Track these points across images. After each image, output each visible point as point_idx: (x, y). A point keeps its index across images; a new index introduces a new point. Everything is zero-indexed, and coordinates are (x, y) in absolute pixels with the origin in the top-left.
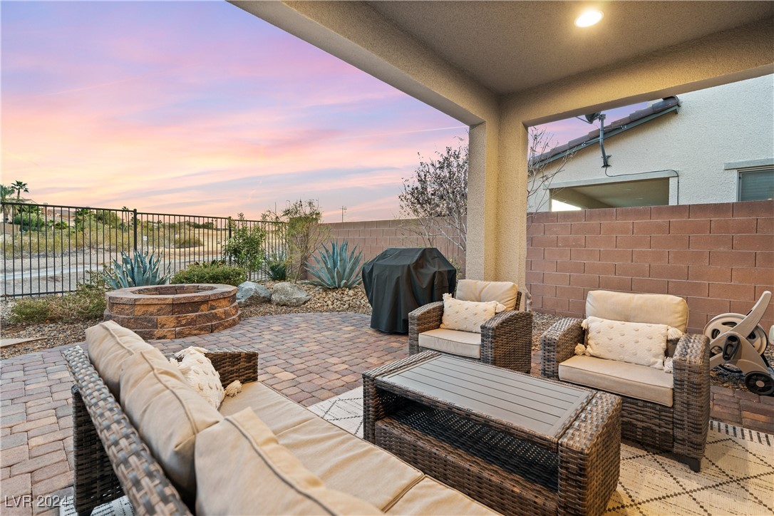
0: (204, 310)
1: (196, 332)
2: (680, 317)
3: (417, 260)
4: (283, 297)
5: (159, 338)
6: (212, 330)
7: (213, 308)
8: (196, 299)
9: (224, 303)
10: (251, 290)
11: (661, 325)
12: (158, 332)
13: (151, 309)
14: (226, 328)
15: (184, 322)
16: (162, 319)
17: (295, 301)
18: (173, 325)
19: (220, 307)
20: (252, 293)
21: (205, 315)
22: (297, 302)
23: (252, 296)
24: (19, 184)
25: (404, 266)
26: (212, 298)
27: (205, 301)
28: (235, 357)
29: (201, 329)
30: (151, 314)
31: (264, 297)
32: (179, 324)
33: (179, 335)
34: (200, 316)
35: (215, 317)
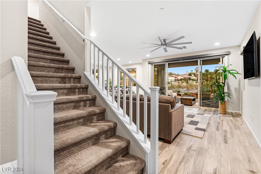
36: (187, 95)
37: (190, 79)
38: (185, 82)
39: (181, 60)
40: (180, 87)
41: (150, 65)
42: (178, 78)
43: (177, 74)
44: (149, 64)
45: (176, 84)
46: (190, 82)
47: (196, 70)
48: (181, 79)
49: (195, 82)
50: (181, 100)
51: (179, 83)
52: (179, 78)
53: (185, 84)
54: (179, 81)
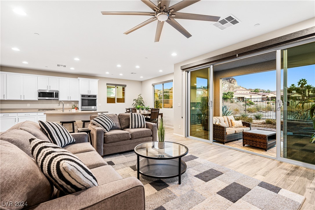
28: (246, 123)
36: (271, 124)
39: (237, 55)
41: (184, 72)
42: (267, 97)
43: (266, 91)
44: (183, 70)
50: (243, 136)
51: (268, 103)
52: (270, 96)
54: (268, 100)
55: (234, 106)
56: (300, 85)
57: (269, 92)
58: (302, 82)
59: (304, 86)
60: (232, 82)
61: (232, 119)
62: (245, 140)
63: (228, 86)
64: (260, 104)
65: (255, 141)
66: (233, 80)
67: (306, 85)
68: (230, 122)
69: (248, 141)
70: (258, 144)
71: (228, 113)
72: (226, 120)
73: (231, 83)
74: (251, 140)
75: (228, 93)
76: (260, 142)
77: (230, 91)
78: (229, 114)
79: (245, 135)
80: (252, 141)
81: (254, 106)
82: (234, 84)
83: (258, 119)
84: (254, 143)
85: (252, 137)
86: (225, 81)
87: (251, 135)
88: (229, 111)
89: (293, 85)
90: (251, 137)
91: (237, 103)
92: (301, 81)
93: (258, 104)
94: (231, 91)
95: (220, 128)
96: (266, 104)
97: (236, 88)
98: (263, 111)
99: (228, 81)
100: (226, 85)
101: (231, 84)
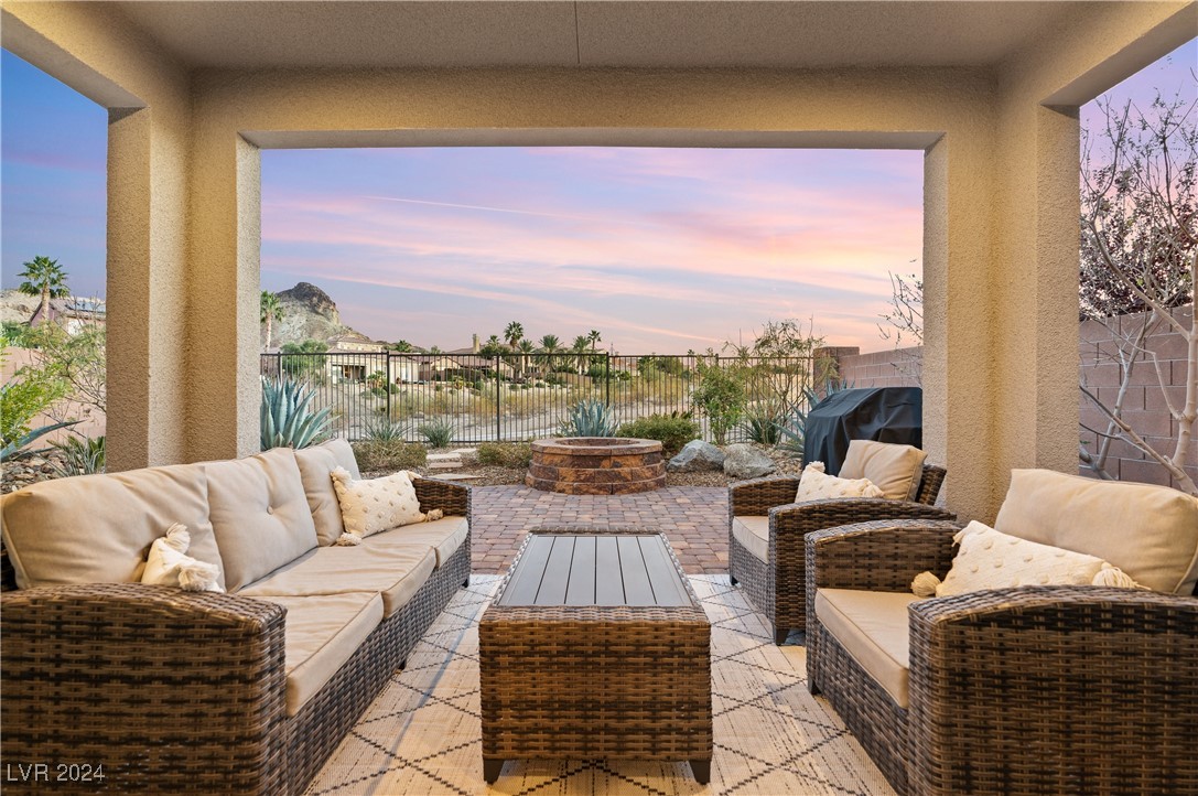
0: (606, 466)
1: (593, 490)
2: (1156, 546)
3: (857, 408)
4: (734, 464)
5: (560, 492)
6: (613, 491)
7: (616, 465)
8: (596, 453)
9: (632, 461)
10: (695, 450)
11: (1088, 557)
12: (559, 485)
13: (557, 459)
14: (632, 492)
15: (583, 477)
16: (563, 470)
17: (748, 471)
18: (572, 479)
19: (628, 466)
20: (695, 456)
21: (606, 473)
22: (752, 473)
23: (695, 460)
24: (594, 333)
25: (835, 418)
26: (615, 453)
27: (607, 456)
28: (442, 488)
29: (600, 488)
30: (556, 465)
31: (712, 463)
32: (577, 478)
33: (577, 491)
34: (599, 472)
35: (618, 476)
37: (487, 373)
38: (468, 386)
40: (442, 407)
42: (434, 368)
43: (430, 351)
45: (427, 392)
46: (489, 385)
47: (508, 336)
48: (449, 374)
49: (508, 385)
51: (438, 388)
52: (442, 365)
53: (465, 394)
54: (439, 379)
55: (329, 398)
56: (510, 339)
57: (436, 354)
58: (514, 330)
59: (518, 342)
60: (320, 310)
61: (340, 471)
62: (507, 718)
63: (304, 322)
64: (415, 391)
65: (608, 706)
66: (324, 304)
67: (522, 339)
68: (326, 496)
69: (540, 718)
70: (636, 730)
71: (307, 422)
72: (292, 484)
73: (317, 313)
74: (564, 705)
75: (306, 345)
76: (654, 707)
77: (312, 340)
78: (311, 430)
79: (504, 660)
80: (580, 705)
81: (398, 397)
82: (328, 319)
83: (438, 446)
84: (601, 722)
85: (581, 667)
86: (290, 304)
87: (568, 647)
88: (312, 413)
89: (493, 338)
90: (566, 667)
91: (340, 387)
92: (511, 328)
93: (410, 391)
94: (317, 339)
95: (188, 652)
96: (433, 392)
97: (336, 332)
98: (427, 417)
99: (305, 306)
100: (296, 317)
101: (318, 317)
